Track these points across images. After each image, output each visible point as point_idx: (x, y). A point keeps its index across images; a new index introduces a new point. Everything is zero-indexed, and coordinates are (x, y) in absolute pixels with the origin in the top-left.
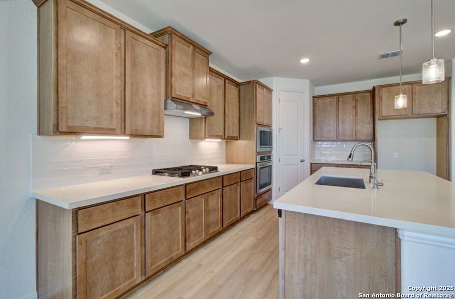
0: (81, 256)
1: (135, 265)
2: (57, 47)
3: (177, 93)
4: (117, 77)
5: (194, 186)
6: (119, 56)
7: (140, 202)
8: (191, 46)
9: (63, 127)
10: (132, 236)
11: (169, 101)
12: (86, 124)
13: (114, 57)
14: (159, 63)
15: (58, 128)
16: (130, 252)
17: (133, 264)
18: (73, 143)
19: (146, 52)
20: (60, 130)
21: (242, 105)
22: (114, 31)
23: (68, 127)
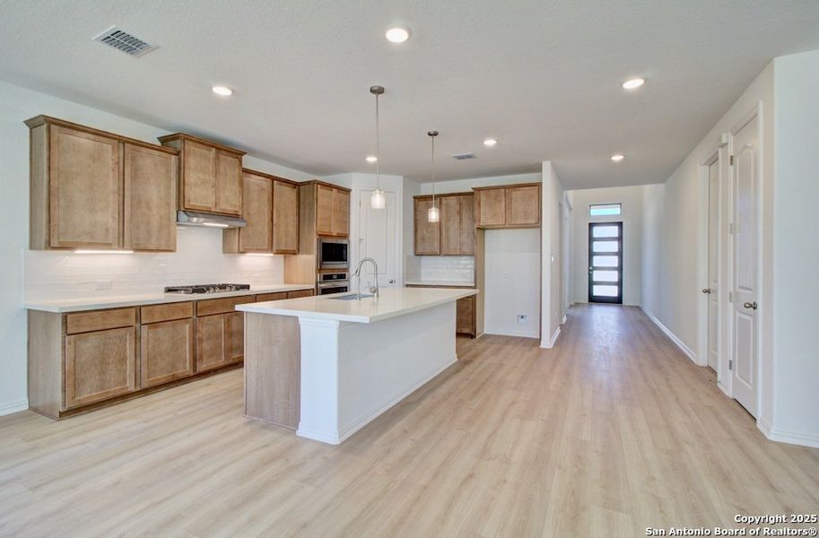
0: (70, 354)
1: (128, 373)
2: (49, 170)
3: (192, 203)
4: (113, 192)
5: (209, 303)
6: (116, 170)
7: (134, 314)
8: (214, 150)
9: (55, 243)
10: (125, 345)
11: (181, 213)
12: (79, 240)
13: (111, 174)
14: (168, 172)
15: (49, 244)
16: (123, 360)
17: (125, 372)
18: (67, 257)
19: (151, 163)
20: (52, 245)
21: (302, 211)
22: (110, 146)
23: (60, 243)
